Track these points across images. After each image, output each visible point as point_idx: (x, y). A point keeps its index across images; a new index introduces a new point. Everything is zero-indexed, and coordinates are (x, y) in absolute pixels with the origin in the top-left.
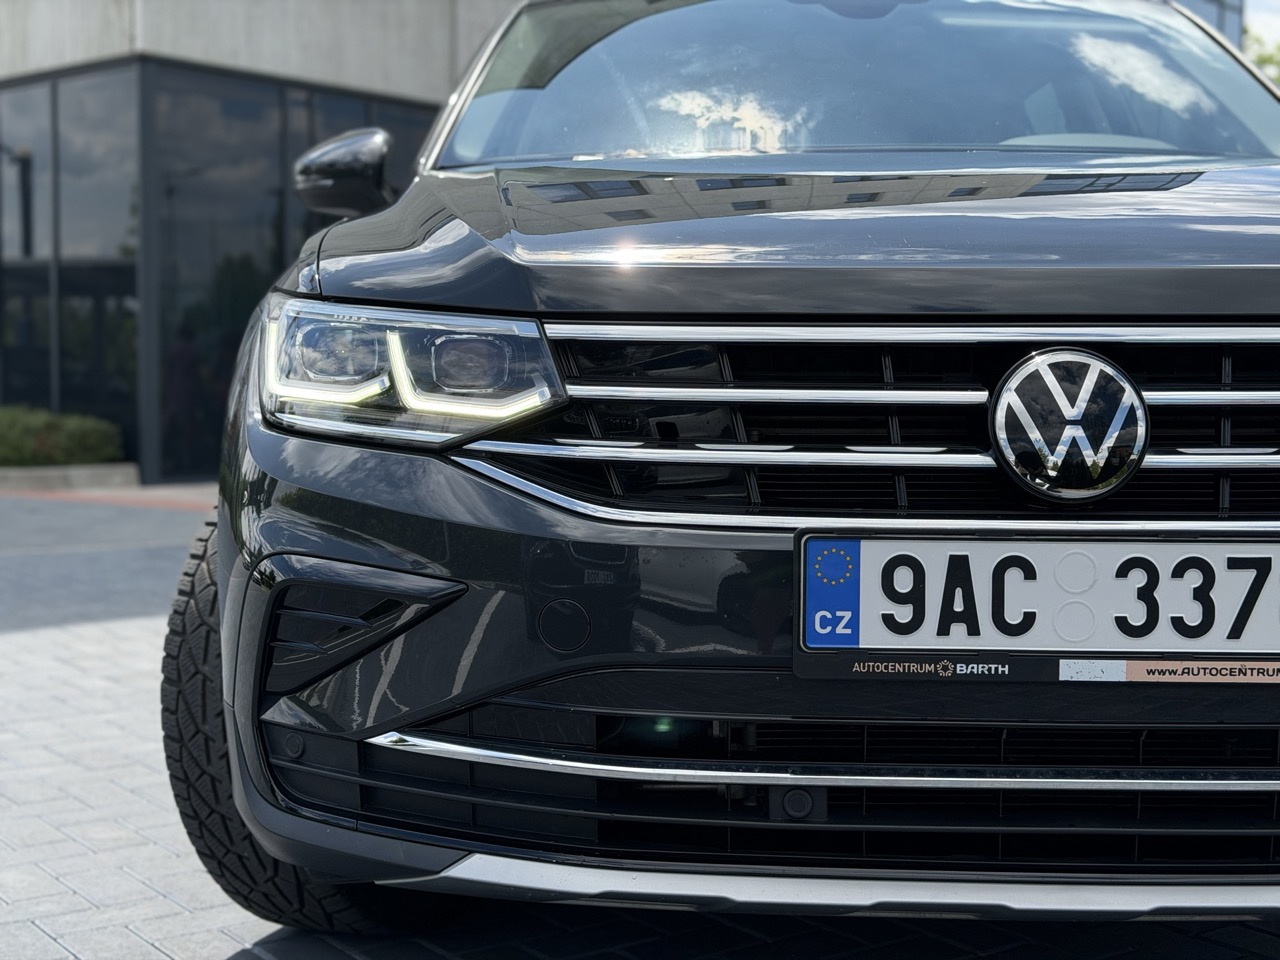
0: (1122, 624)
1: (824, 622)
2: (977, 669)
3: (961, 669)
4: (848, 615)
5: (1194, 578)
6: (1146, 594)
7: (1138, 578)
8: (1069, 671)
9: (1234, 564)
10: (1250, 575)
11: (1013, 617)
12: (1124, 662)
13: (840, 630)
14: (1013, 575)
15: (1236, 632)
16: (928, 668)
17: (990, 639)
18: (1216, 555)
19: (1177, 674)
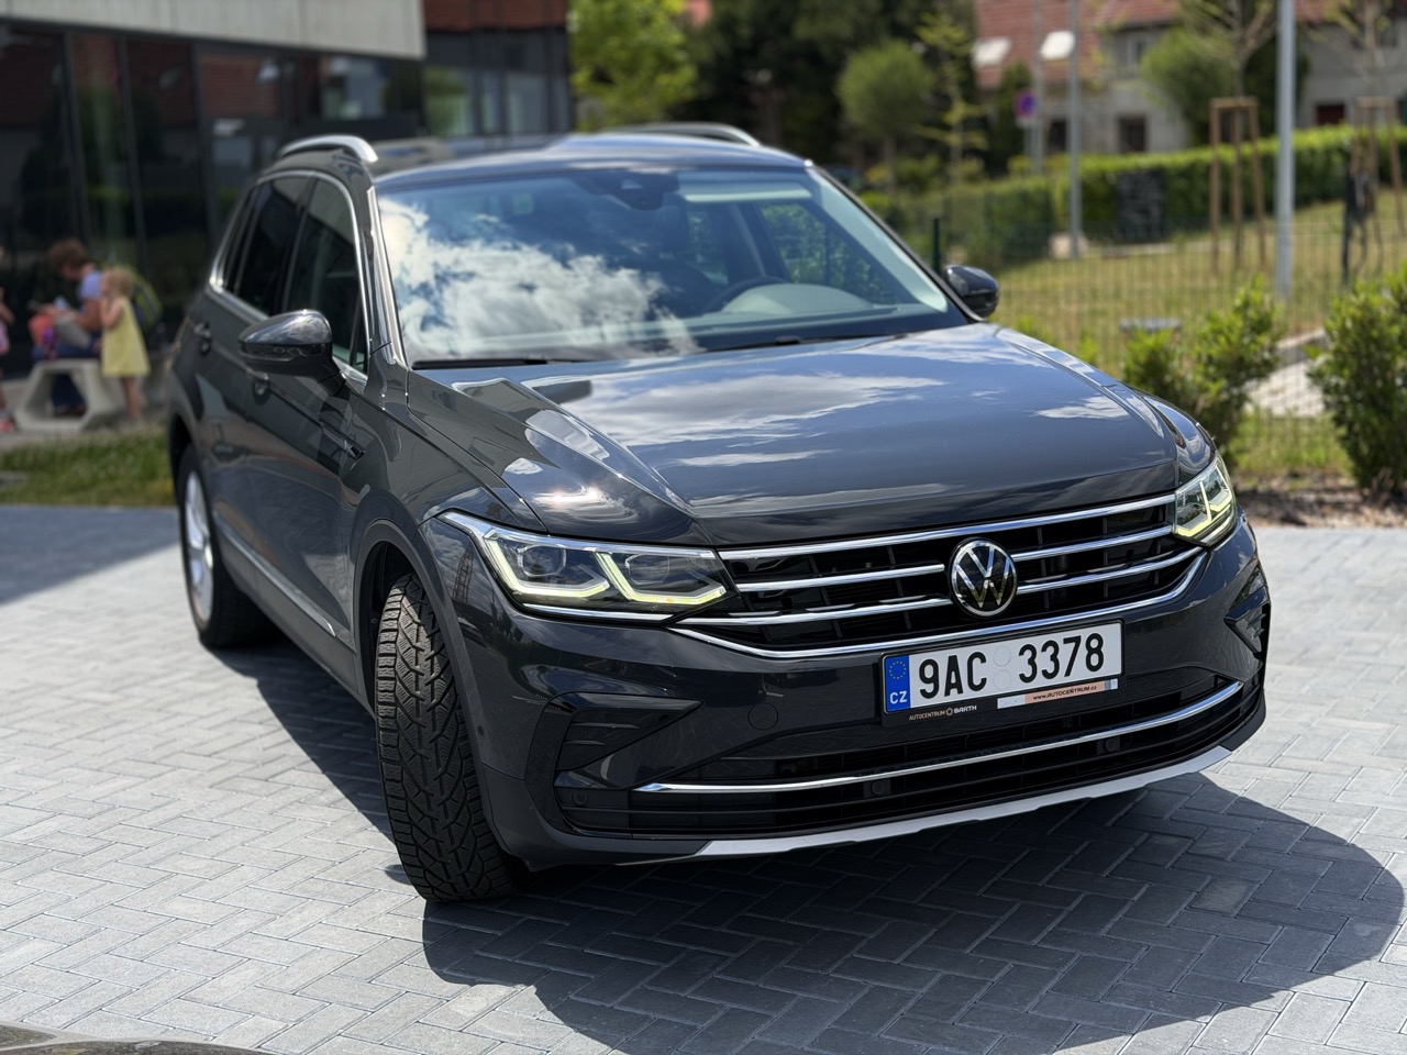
0: (1022, 677)
1: (894, 699)
2: (963, 709)
3: (957, 711)
4: (905, 693)
5: (1051, 650)
6: (1032, 662)
7: (1028, 654)
8: (1002, 704)
9: (1067, 641)
10: (1073, 644)
11: (977, 682)
12: (1024, 696)
13: (902, 701)
14: (976, 661)
15: (1068, 673)
16: (942, 713)
17: (968, 694)
18: (1058, 637)
19: (1046, 697)
